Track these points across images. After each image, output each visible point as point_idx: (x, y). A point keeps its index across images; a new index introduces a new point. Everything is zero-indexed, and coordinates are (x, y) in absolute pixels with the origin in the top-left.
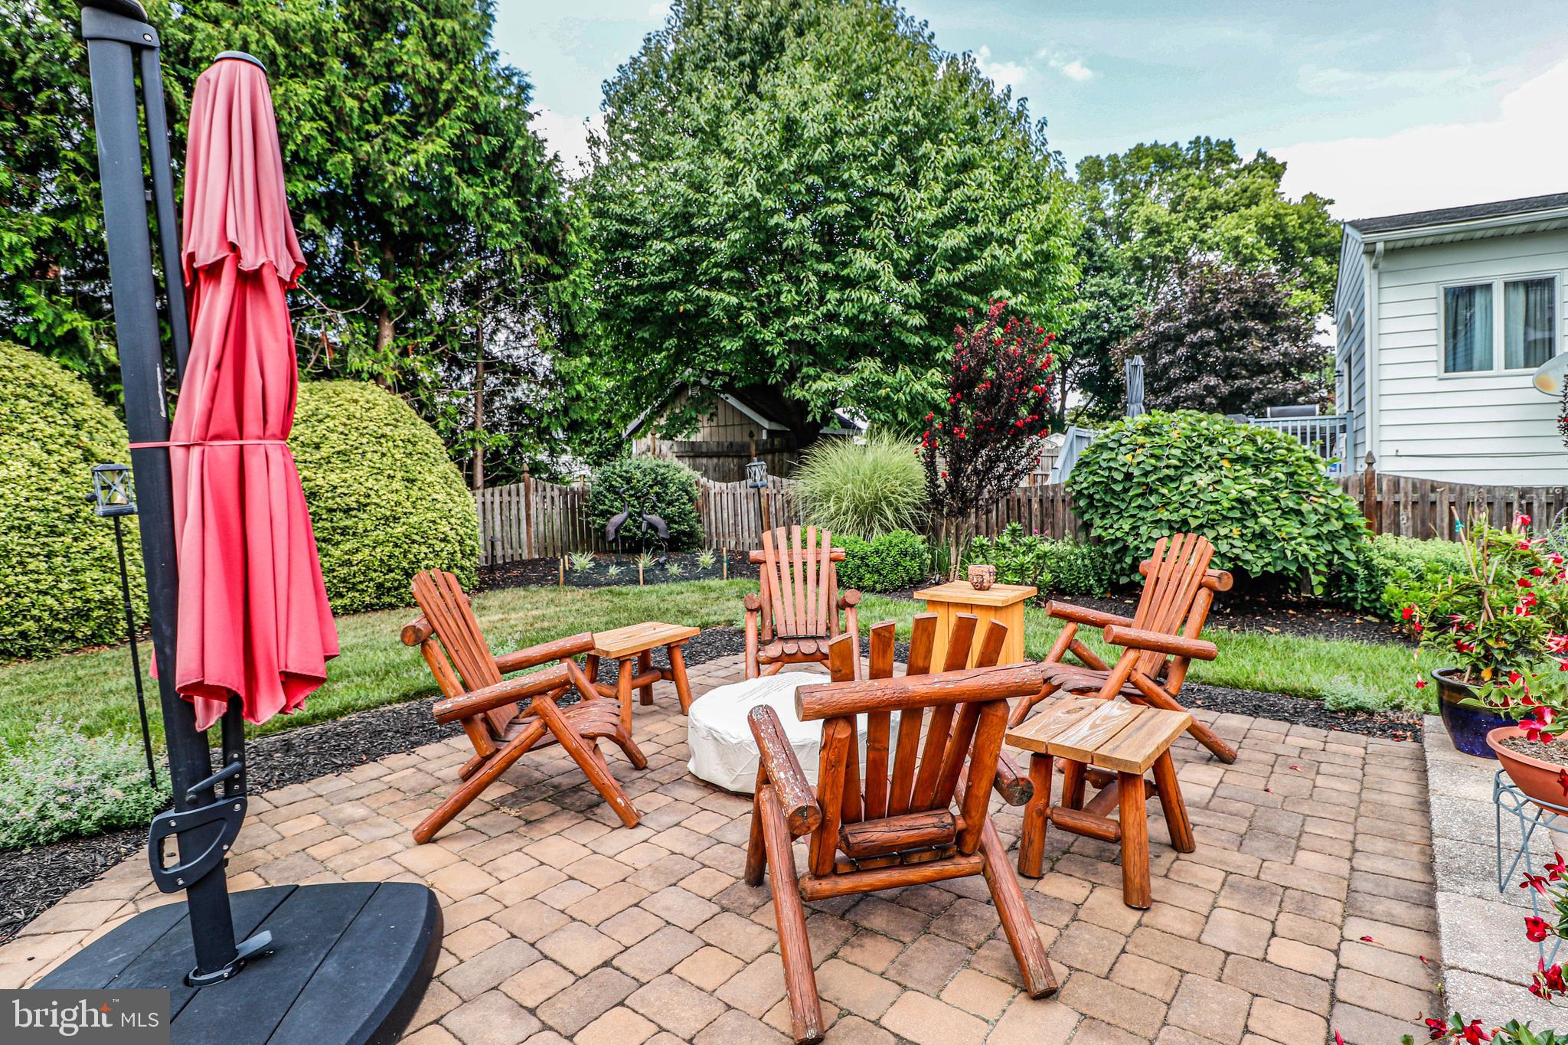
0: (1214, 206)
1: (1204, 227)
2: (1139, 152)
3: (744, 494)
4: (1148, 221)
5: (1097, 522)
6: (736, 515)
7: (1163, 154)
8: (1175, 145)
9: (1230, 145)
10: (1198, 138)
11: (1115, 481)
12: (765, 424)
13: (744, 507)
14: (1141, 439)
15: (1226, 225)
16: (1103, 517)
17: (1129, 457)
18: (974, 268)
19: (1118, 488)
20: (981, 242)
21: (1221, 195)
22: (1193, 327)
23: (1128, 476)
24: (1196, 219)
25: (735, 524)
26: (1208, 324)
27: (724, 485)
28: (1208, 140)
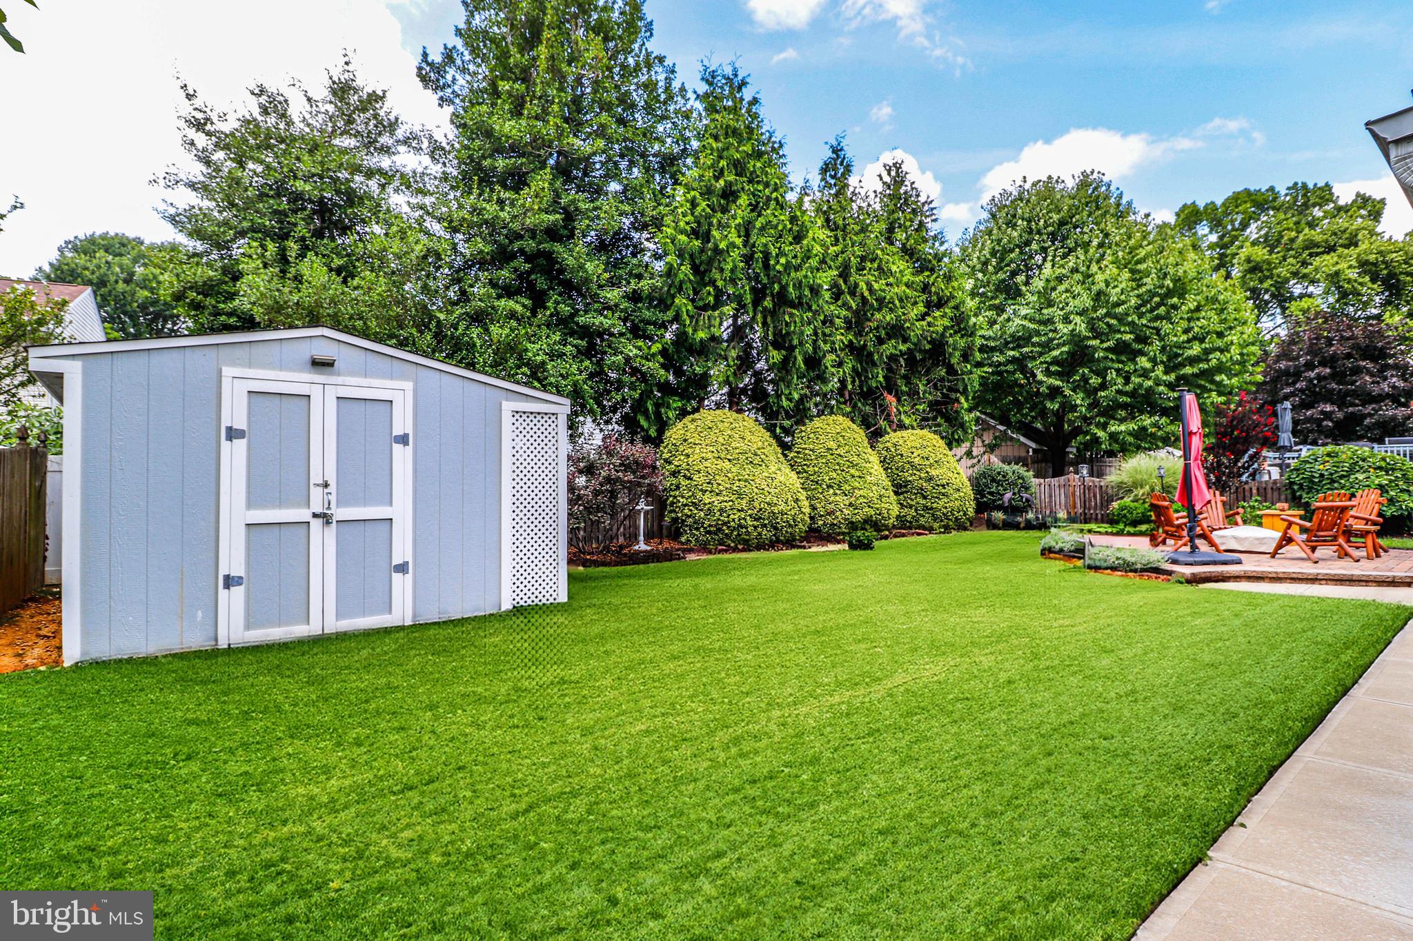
0: (1310, 245)
1: (1305, 264)
2: (1235, 200)
3: (1057, 485)
4: (1248, 260)
5: (1305, 496)
6: (1051, 496)
7: (1260, 199)
8: (1272, 189)
9: (1328, 187)
10: (1296, 184)
11: (1314, 477)
12: (1033, 445)
13: (1057, 492)
14: (1327, 459)
15: (1327, 263)
16: (1308, 493)
17: (1321, 467)
18: (1203, 366)
19: (1317, 480)
20: (1207, 352)
21: (1316, 235)
22: (1310, 366)
23: (1322, 475)
24: (1294, 257)
25: (1050, 502)
26: (1323, 363)
27: (1042, 480)
28: (1305, 186)
